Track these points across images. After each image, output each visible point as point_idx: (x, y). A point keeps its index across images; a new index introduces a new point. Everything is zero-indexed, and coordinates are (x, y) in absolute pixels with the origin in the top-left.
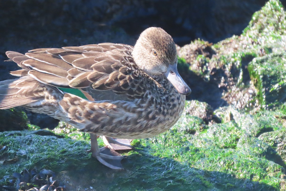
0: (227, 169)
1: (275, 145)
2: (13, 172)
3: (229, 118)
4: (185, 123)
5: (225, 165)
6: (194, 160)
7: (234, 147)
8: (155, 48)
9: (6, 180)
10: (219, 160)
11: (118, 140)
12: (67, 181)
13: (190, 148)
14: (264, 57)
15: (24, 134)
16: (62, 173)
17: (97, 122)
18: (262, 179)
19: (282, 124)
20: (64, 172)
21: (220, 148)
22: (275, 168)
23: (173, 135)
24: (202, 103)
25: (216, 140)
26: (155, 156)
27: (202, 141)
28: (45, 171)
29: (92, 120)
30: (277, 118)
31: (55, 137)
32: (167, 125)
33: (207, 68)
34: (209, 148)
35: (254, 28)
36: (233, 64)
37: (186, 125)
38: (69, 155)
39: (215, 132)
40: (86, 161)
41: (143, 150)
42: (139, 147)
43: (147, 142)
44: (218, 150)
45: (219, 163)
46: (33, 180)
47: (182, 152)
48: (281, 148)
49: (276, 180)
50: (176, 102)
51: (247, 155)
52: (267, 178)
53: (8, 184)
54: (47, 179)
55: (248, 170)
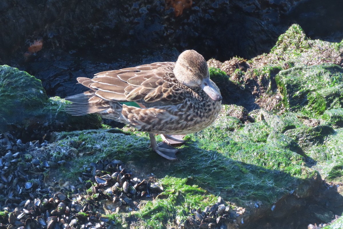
0: (259, 158)
1: (297, 139)
2: (91, 162)
3: (261, 118)
4: (226, 122)
5: (258, 155)
6: (233, 152)
7: (265, 141)
8: (190, 66)
9: (85, 168)
10: (253, 151)
11: (172, 136)
12: (133, 169)
13: (230, 142)
14: (288, 70)
15: (99, 132)
16: (129, 162)
17: (149, 123)
18: (287, 166)
19: (303, 123)
20: (131, 162)
21: (254, 142)
22: (297, 157)
23: (216, 132)
24: (239, 107)
25: (251, 135)
26: (202, 148)
27: (239, 136)
28: (116, 161)
29: (145, 122)
30: (299, 117)
31: (123, 135)
32: (204, 124)
33: (243, 79)
34: (245, 142)
35: (280, 47)
36: (263, 75)
37: (226, 124)
38: (134, 148)
39: (249, 129)
40: (147, 153)
41: (193, 144)
42: (189, 142)
43: (196, 138)
44: (252, 143)
45: (253, 154)
46: (106, 168)
47: (224, 146)
48: (302, 141)
49: (298, 167)
50: (211, 107)
51: (275, 147)
52: (291, 166)
53: (87, 171)
54: (117, 168)
55: (276, 159)
